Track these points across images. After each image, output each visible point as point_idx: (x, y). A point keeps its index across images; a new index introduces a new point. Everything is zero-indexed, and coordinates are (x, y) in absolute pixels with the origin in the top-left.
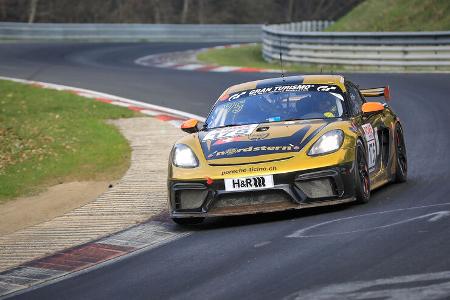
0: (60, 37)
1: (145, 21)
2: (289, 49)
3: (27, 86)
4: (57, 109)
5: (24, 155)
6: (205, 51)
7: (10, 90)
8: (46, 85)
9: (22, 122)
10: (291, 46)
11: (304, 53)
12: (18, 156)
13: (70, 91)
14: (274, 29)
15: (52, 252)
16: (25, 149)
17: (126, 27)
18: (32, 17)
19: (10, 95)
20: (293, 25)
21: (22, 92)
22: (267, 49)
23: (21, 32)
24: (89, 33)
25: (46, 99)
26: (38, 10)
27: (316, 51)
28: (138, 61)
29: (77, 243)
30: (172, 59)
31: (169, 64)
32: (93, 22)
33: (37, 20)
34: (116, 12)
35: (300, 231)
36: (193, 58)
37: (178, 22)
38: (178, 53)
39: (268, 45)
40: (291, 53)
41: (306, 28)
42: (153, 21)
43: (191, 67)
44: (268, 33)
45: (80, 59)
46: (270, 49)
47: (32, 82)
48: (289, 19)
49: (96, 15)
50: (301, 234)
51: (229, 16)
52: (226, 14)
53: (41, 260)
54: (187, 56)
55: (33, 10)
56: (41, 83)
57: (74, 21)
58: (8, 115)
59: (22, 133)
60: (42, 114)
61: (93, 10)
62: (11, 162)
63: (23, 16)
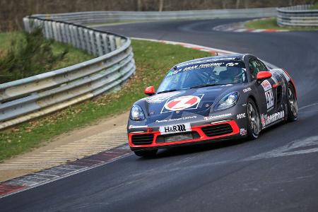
0: (175, 18)
1: (217, 9)
2: (290, 20)
3: (158, 43)
4: (173, 54)
6: (248, 22)
7: (149, 45)
8: (167, 42)
9: (156, 61)
10: (291, 18)
11: (298, 21)
12: (154, 78)
14: (282, 10)
16: (157, 74)
17: (208, 11)
18: (161, 9)
19: (150, 48)
20: (292, 7)
22: (279, 20)
23: (155, 16)
24: (189, 15)
25: (167, 50)
26: (164, 5)
27: (304, 20)
28: (214, 29)
30: (232, 26)
31: (230, 29)
32: (191, 9)
33: (164, 10)
34: (203, 4)
36: (242, 26)
37: (234, 8)
38: (234, 24)
39: (280, 18)
40: (291, 21)
41: (299, 8)
42: (222, 8)
43: (241, 30)
44: (280, 12)
45: (185, 29)
46: (281, 20)
47: (161, 41)
48: (291, 4)
49: (193, 6)
51: (260, 4)
52: (258, 3)
55: (161, 5)
56: (165, 41)
57: (182, 10)
58: (149, 58)
59: (155, 66)
60: (166, 57)
61: (192, 3)
62: (150, 81)
63: (156, 8)
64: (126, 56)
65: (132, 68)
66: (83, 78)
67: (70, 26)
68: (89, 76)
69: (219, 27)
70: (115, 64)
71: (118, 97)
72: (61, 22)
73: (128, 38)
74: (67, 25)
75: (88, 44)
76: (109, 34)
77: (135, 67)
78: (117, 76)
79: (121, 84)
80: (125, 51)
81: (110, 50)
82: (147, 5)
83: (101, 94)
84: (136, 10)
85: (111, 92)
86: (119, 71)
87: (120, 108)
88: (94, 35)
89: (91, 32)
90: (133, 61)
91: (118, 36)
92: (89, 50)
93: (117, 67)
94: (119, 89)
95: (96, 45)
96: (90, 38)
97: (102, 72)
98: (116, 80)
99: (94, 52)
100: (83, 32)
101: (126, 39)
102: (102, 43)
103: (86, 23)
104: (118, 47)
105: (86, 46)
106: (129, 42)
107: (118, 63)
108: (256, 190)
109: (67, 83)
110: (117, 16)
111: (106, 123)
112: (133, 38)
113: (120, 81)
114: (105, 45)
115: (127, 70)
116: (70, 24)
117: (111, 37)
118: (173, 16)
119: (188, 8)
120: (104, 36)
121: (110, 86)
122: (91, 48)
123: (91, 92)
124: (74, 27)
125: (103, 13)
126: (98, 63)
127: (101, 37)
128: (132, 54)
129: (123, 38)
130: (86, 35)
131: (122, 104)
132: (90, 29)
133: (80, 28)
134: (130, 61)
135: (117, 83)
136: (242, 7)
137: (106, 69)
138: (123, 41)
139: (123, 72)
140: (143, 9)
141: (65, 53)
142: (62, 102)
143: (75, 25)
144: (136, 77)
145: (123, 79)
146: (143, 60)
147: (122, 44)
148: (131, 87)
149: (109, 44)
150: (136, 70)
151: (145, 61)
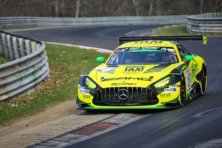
0: (90, 24)
1: (131, 15)
2: (199, 27)
4: (86, 58)
5: (69, 81)
6: (159, 29)
7: (64, 49)
8: (82, 47)
9: (69, 65)
10: (200, 25)
12: (66, 81)
13: (92, 50)
14: (192, 17)
15: (81, 126)
16: (70, 77)
17: (122, 18)
18: (77, 15)
19: (64, 52)
20: (202, 15)
21: (70, 50)
22: (189, 27)
23: (72, 22)
25: (81, 54)
26: (80, 11)
27: (212, 27)
28: (127, 35)
29: (93, 122)
30: (143, 33)
32: (106, 16)
33: (80, 16)
34: (117, 11)
35: (200, 114)
37: (147, 15)
38: (146, 30)
39: (189, 25)
40: (200, 28)
41: (208, 16)
42: (135, 15)
44: (189, 19)
45: (99, 34)
46: (190, 27)
47: (75, 46)
48: (201, 12)
49: (108, 13)
50: (200, 115)
51: (172, 11)
52: (170, 11)
53: (75, 131)
55: (78, 11)
56: (79, 46)
57: (97, 16)
58: (63, 62)
59: (69, 70)
60: (79, 61)
61: (106, 10)
62: (63, 84)
63: (73, 14)
64: (40, 59)
65: (46, 71)
69: (132, 32)
70: (30, 68)
71: (32, 98)
73: (43, 42)
75: (5, 48)
76: (25, 38)
77: (49, 70)
78: (31, 78)
79: (34, 86)
80: (39, 55)
81: (26, 54)
82: (64, 11)
83: (16, 96)
84: (54, 16)
85: (26, 94)
86: (33, 73)
87: (33, 109)
88: (11, 39)
89: (8, 37)
90: (47, 64)
91: (34, 41)
92: (6, 53)
93: (31, 70)
94: (33, 91)
95: (13, 49)
96: (7, 42)
97: (17, 75)
98: (31, 82)
99: (11, 55)
100: (0, 37)
101: (41, 43)
102: (19, 47)
104: (33, 51)
106: (44, 46)
107: (33, 66)
110: (35, 21)
111: (19, 124)
112: (48, 43)
113: (34, 83)
114: (21, 49)
115: (40, 73)
117: (27, 41)
118: (88, 22)
119: (104, 14)
120: (21, 40)
121: (24, 88)
122: (8, 52)
123: (6, 93)
125: (22, 18)
126: (13, 66)
127: (18, 41)
128: (46, 57)
129: (38, 42)
131: (35, 105)
132: (8, 34)
134: (45, 65)
135: (31, 85)
136: (154, 14)
137: (20, 72)
138: (38, 45)
139: (37, 75)
140: (61, 15)
144: (50, 79)
145: (37, 81)
146: (57, 64)
147: (37, 49)
148: (45, 89)
149: (25, 48)
150: (50, 73)
151: (59, 64)
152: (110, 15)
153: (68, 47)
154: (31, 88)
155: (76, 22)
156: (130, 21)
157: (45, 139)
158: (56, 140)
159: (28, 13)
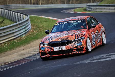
0: (46, 7)
1: (63, 4)
2: (91, 8)
3: (40, 17)
4: (46, 22)
5: (39, 31)
6: (75, 9)
8: (44, 17)
9: (39, 24)
13: (48, 18)
14: (89, 4)
16: (40, 30)
17: (59, 5)
18: (41, 3)
19: (37, 19)
20: (92, 3)
22: (87, 9)
23: (38, 6)
25: (43, 20)
26: (42, 2)
27: (97, 8)
28: (62, 12)
31: (68, 12)
33: (42, 4)
37: (69, 4)
38: (69, 10)
41: (95, 4)
43: (72, 12)
47: (41, 16)
48: (91, 2)
52: (79, 2)
54: (71, 10)
57: (49, 4)
58: (36, 23)
59: (39, 26)
60: (43, 23)
62: (37, 32)
63: (39, 3)
64: (27, 22)
65: (30, 27)
66: (11, 31)
67: (5, 10)
68: (13, 30)
69: (63, 11)
70: (23, 26)
71: (24, 38)
72: (2, 8)
73: (28, 15)
74: (4, 10)
76: (21, 13)
77: (31, 27)
78: (24, 30)
79: (25, 33)
80: (27, 20)
81: (21, 20)
82: (35, 2)
83: (18, 37)
84: (31, 4)
85: (22, 36)
86: (25, 28)
87: (25, 43)
89: (14, 13)
90: (30, 24)
91: (24, 14)
92: (13, 19)
93: (24, 27)
94: (25, 35)
95: (15, 18)
96: (13, 15)
97: (18, 28)
98: (24, 32)
100: (10, 13)
101: (28, 16)
102: (18, 17)
103: (11, 9)
104: (24, 19)
105: (11, 18)
106: (29, 17)
108: (79, 76)
109: (4, 33)
110: (24, 6)
111: (20, 49)
112: (30, 15)
113: (25, 32)
114: (19, 18)
115: (28, 28)
116: (5, 9)
117: (22, 15)
119: (52, 3)
120: (19, 14)
121: (21, 34)
122: (14, 19)
123: (14, 36)
124: (7, 11)
125: (18, 5)
126: (17, 25)
127: (18, 15)
128: (30, 21)
129: (26, 15)
130: (11, 14)
131: (26, 41)
132: (13, 11)
133: (9, 11)
134: (29, 24)
135: (24, 33)
136: (72, 3)
137: (20, 27)
138: (26, 16)
139: (26, 29)
140: (34, 4)
141: (3, 21)
142: (2, 40)
143: (7, 10)
144: (31, 30)
146: (34, 24)
147: (26, 18)
148: (30, 34)
149: (21, 18)
150: (31, 28)
151: (35, 24)
152: (54, 4)
153: (38, 17)
154: (24, 34)
155: (40, 6)
156: (63, 6)
157: (31, 55)
158: (35, 56)
159: (20, 3)
